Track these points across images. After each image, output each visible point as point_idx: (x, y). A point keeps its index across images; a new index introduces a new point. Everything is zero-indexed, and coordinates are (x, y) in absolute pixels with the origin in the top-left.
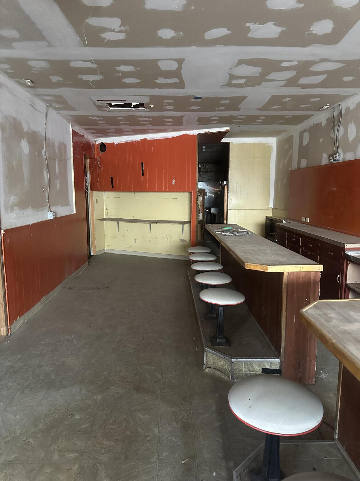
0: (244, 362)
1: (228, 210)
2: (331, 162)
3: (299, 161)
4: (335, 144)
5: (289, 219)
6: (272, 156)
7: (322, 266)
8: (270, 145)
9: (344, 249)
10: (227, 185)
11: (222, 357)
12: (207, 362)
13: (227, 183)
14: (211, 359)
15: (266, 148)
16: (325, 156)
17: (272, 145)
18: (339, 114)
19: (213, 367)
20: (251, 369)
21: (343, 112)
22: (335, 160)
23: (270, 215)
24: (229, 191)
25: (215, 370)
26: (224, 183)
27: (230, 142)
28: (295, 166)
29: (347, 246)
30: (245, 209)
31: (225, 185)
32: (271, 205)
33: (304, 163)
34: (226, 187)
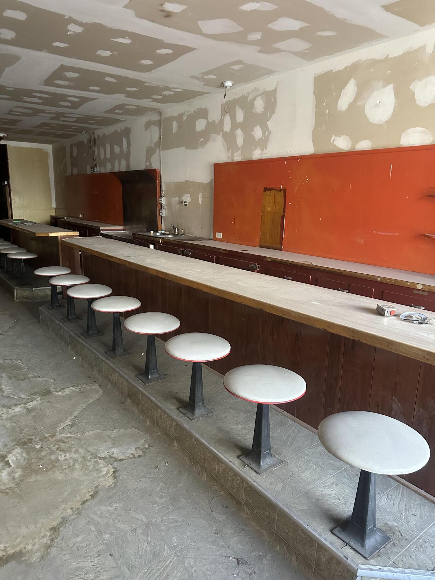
0: (41, 289)
1: (13, 210)
2: (92, 173)
3: (72, 170)
4: (94, 159)
5: (70, 216)
6: (49, 161)
7: (78, 232)
8: (47, 151)
9: (100, 230)
10: (9, 185)
11: (26, 290)
12: (16, 296)
13: (8, 183)
14: (19, 293)
15: (43, 154)
16: (89, 167)
17: (49, 151)
18: (94, 138)
19: (21, 297)
20: (45, 293)
21: (96, 138)
22: (94, 172)
23: (54, 214)
24: (11, 192)
25: (22, 299)
26: (5, 183)
27: (6, 145)
28: (69, 173)
29: (101, 228)
30: (29, 208)
31: (6, 185)
32: (54, 206)
33: (75, 171)
34: (7, 187)
